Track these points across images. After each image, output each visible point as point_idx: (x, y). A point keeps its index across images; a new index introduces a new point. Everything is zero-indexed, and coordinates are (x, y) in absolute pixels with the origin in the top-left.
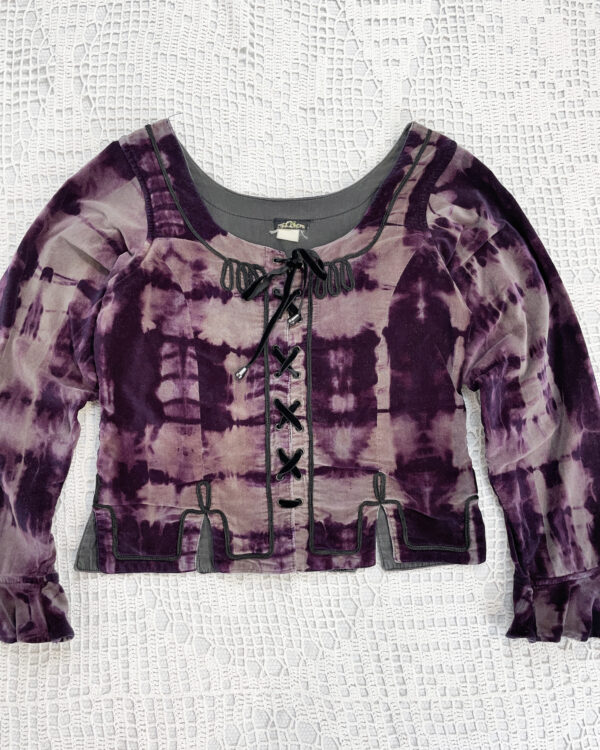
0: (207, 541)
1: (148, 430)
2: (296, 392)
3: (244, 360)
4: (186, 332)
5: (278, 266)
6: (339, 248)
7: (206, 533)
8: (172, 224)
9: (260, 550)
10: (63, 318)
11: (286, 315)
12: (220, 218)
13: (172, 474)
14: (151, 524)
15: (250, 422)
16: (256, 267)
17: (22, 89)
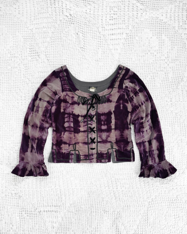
0: (75, 157)
1: (63, 133)
2: (94, 125)
3: (83, 118)
4: (70, 112)
5: (90, 97)
6: (103, 93)
7: (75, 155)
8: (67, 88)
9: (86, 158)
10: (44, 109)
11: (92, 108)
12: (77, 87)
13: (68, 142)
14: (64, 153)
15: (84, 131)
16: (85, 97)
17: (33, 57)
